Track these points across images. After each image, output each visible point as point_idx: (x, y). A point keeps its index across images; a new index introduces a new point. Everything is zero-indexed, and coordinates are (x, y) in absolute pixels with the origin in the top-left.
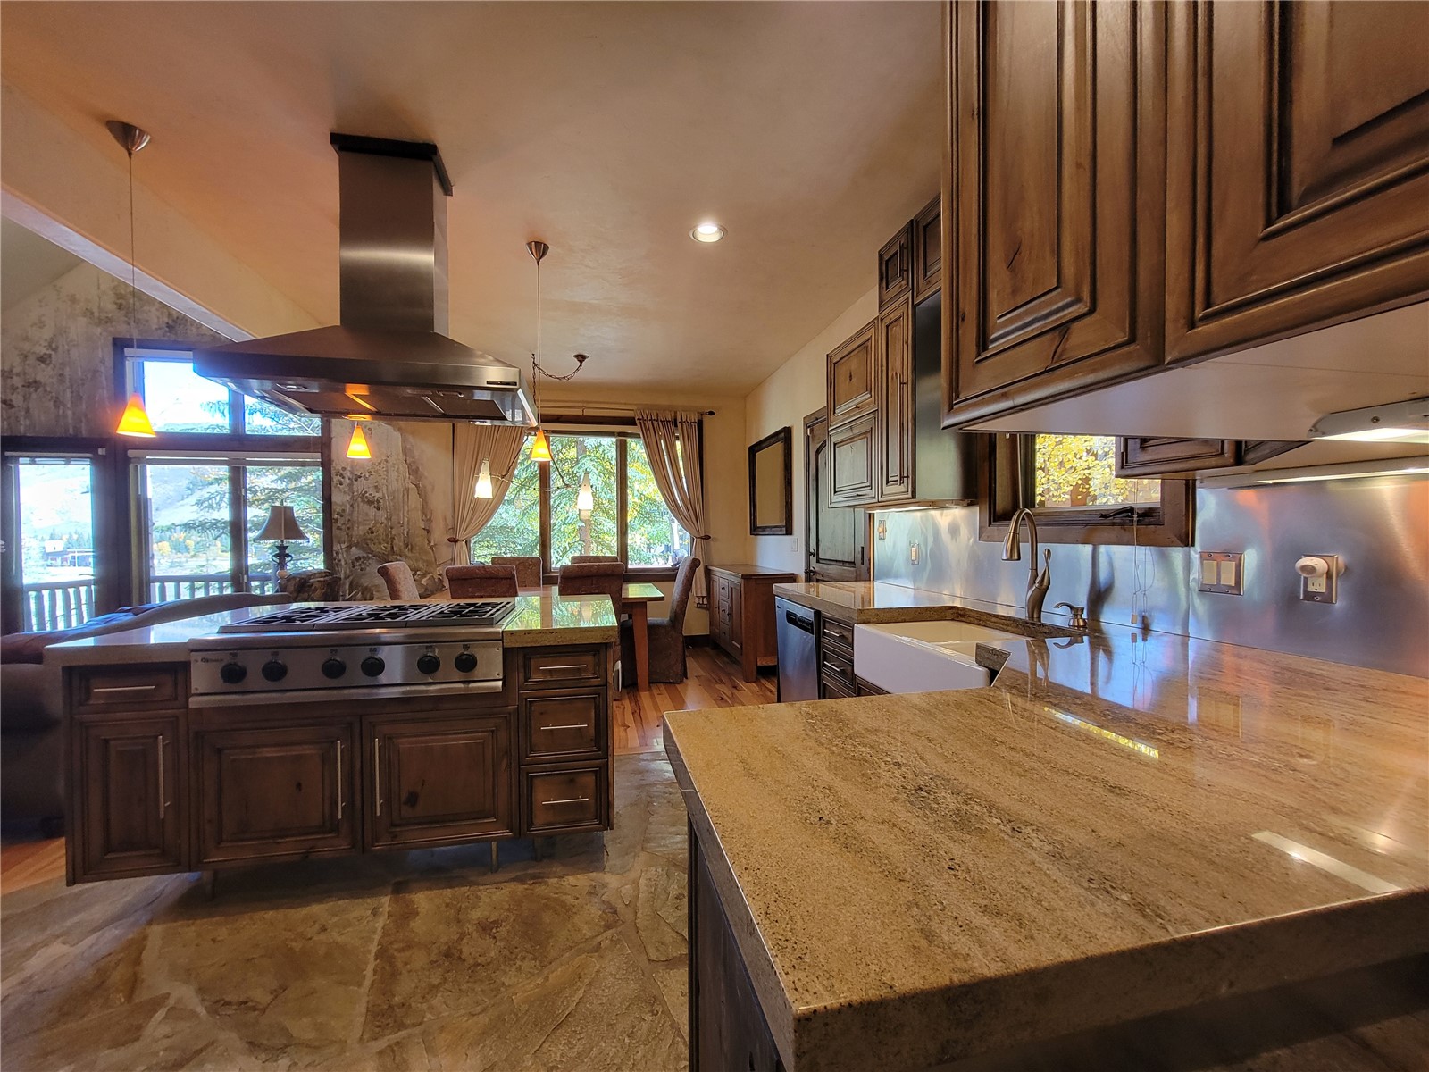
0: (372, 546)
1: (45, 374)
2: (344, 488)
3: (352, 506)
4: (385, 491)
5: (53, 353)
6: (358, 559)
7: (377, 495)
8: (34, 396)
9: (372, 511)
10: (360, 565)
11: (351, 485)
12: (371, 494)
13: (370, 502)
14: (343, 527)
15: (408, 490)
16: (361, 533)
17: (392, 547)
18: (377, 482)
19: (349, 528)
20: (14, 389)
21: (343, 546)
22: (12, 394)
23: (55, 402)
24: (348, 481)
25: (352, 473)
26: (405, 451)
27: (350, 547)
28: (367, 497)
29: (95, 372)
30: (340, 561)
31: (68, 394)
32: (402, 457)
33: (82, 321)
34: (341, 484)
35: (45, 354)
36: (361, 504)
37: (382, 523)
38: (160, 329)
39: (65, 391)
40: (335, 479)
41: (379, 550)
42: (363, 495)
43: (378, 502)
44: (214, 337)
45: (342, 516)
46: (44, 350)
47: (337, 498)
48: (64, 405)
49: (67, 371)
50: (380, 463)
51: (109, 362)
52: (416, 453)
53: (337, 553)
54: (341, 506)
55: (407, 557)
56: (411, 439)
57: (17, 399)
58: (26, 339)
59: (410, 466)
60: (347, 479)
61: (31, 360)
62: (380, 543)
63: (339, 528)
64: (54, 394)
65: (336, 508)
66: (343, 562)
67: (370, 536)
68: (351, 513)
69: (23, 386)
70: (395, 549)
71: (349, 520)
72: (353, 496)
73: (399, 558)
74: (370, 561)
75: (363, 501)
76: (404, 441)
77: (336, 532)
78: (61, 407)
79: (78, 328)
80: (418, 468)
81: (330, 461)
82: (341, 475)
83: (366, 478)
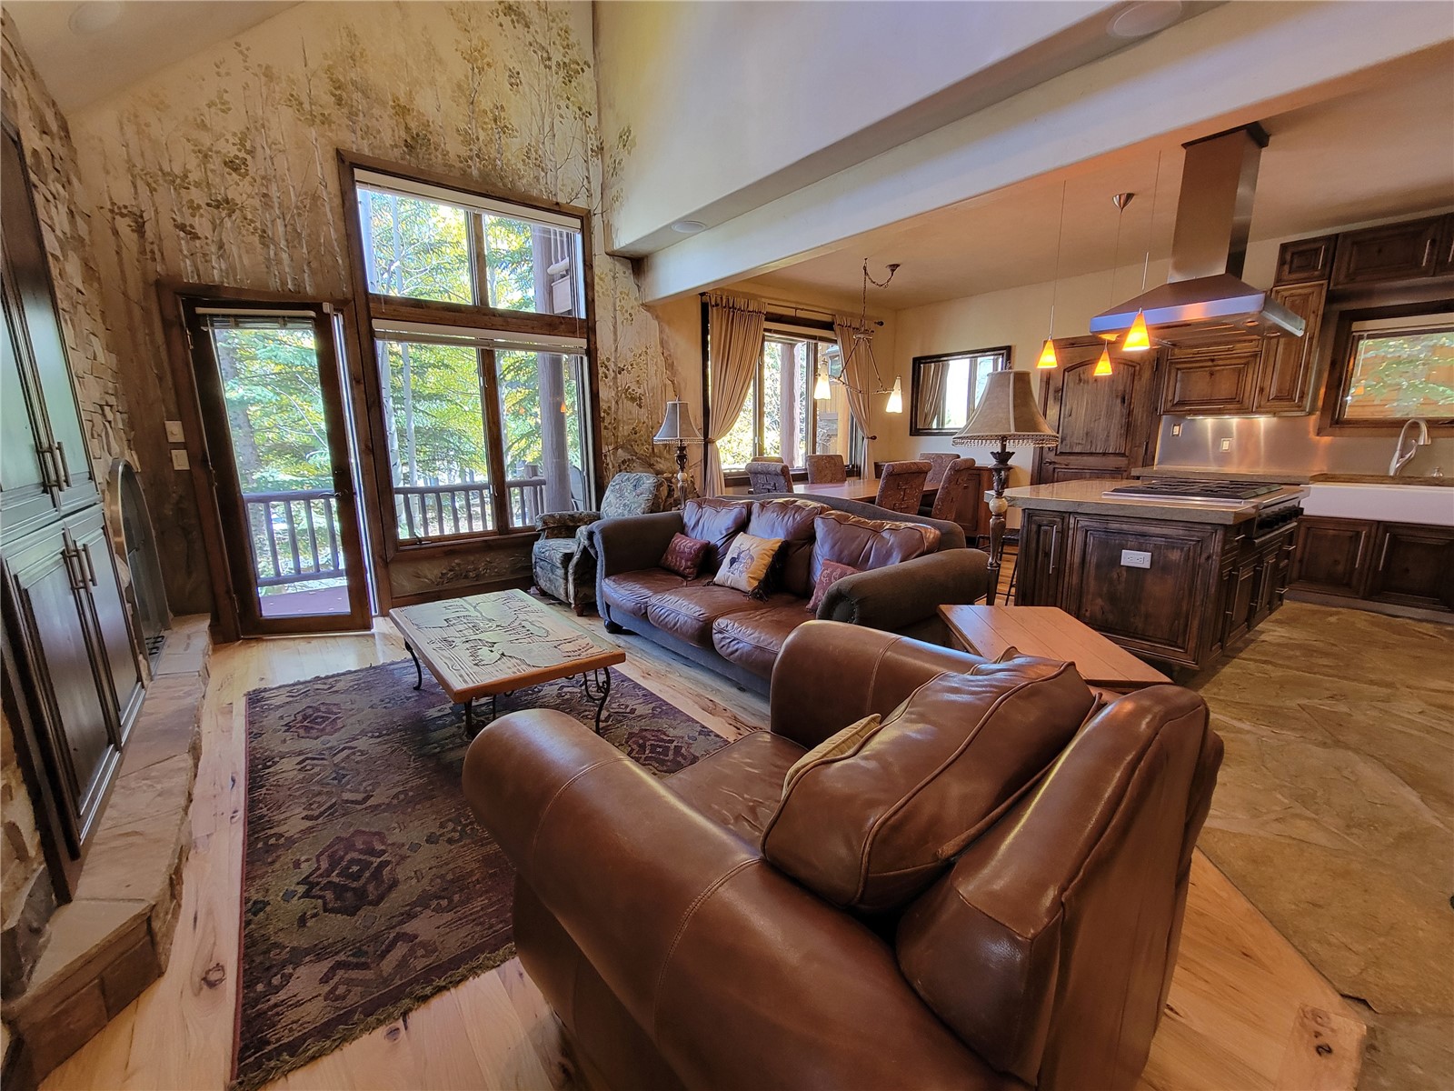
0: (636, 447)
1: (239, 190)
2: (609, 381)
3: (617, 402)
4: (645, 385)
5: (248, 157)
6: (624, 462)
7: (640, 391)
8: (228, 223)
9: (633, 407)
10: (626, 469)
11: (615, 378)
12: (633, 390)
13: (633, 399)
14: (610, 427)
15: (665, 385)
16: (626, 434)
17: (653, 449)
18: (638, 376)
19: (615, 428)
20: (194, 208)
21: (611, 448)
22: (194, 216)
23: (261, 237)
24: (613, 374)
25: (616, 365)
26: (662, 342)
27: (616, 449)
28: (630, 394)
29: (315, 198)
30: (608, 464)
31: (281, 229)
32: (659, 350)
33: (287, 114)
34: (606, 377)
35: (236, 157)
36: (625, 401)
37: (644, 423)
38: (396, 146)
39: (273, 221)
40: (601, 370)
41: (642, 452)
42: (627, 390)
43: (640, 399)
44: (465, 171)
45: (608, 414)
46: (233, 151)
47: (605, 393)
48: (276, 245)
49: (274, 191)
50: (640, 355)
51: (333, 185)
52: (672, 345)
53: (605, 456)
54: (608, 402)
55: (665, 458)
56: (667, 330)
57: (202, 225)
58: (203, 126)
59: (666, 359)
60: (611, 370)
61: (216, 163)
62: (643, 444)
63: (606, 428)
64: (258, 224)
65: (603, 405)
66: (610, 466)
67: (633, 437)
68: (616, 413)
69: (208, 205)
70: (656, 450)
71: (615, 419)
72: (618, 392)
73: (659, 460)
74: (635, 464)
75: (627, 397)
76: (661, 332)
77: (604, 432)
78: (272, 247)
79: (282, 123)
80: (673, 362)
81: (596, 349)
82: (606, 367)
83: (629, 372)
